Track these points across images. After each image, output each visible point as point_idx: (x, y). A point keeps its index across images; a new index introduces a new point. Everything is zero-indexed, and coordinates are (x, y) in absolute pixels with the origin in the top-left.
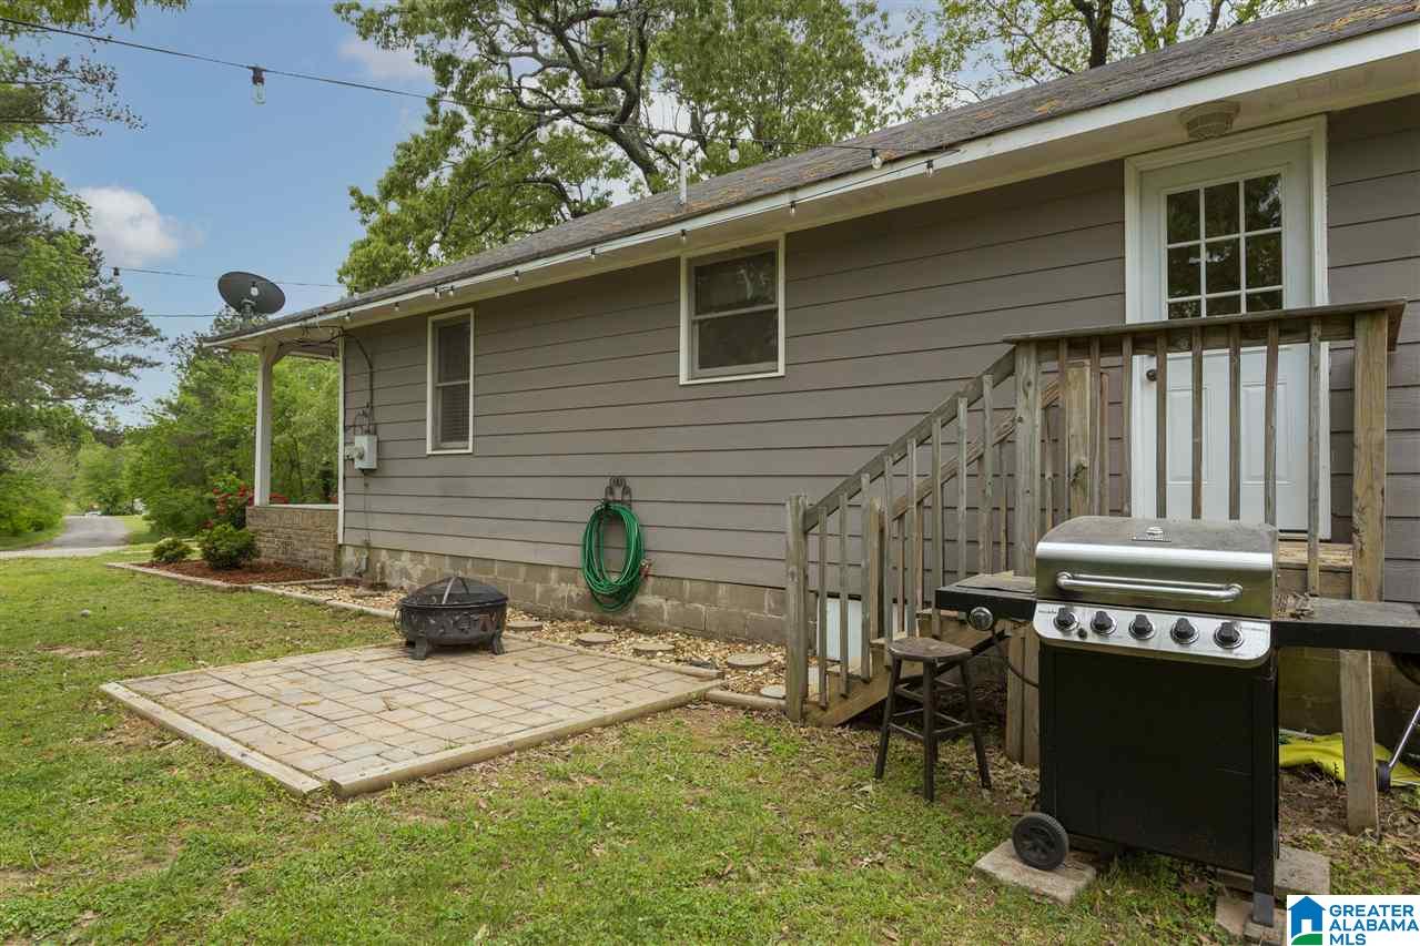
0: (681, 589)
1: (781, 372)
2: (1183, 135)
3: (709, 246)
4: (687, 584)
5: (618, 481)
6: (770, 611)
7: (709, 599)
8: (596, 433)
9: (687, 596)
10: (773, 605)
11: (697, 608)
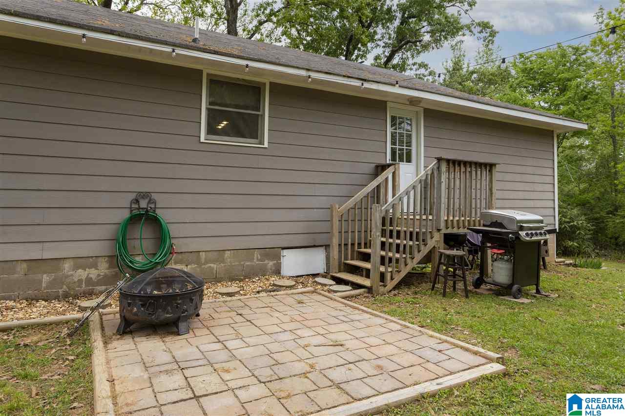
0: (199, 258)
1: (266, 145)
2: (408, 103)
3: (230, 72)
4: (203, 255)
5: (145, 195)
6: (258, 260)
7: (220, 259)
8: (124, 163)
9: (203, 261)
10: (259, 258)
11: (210, 267)
